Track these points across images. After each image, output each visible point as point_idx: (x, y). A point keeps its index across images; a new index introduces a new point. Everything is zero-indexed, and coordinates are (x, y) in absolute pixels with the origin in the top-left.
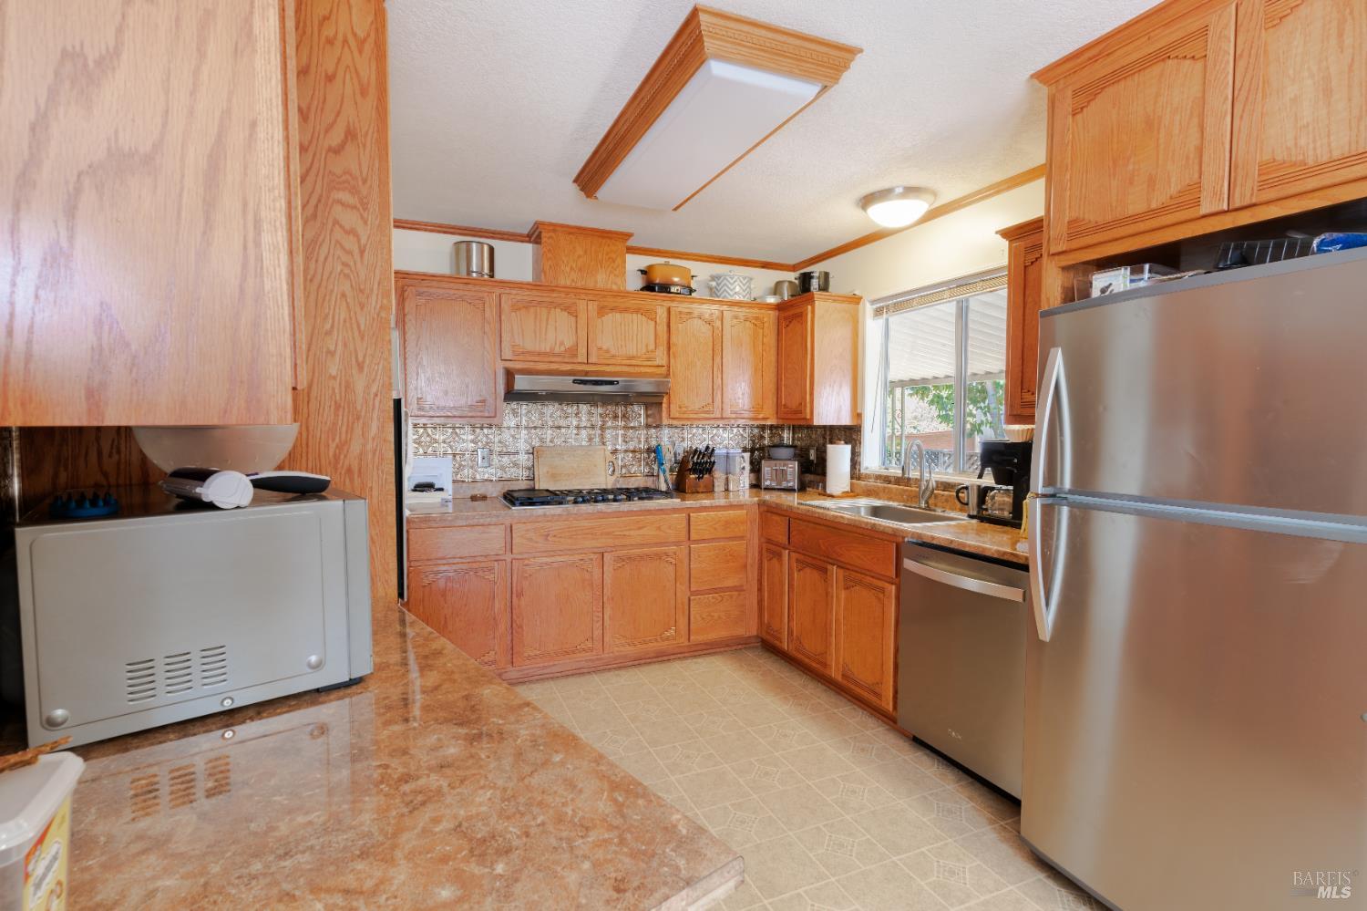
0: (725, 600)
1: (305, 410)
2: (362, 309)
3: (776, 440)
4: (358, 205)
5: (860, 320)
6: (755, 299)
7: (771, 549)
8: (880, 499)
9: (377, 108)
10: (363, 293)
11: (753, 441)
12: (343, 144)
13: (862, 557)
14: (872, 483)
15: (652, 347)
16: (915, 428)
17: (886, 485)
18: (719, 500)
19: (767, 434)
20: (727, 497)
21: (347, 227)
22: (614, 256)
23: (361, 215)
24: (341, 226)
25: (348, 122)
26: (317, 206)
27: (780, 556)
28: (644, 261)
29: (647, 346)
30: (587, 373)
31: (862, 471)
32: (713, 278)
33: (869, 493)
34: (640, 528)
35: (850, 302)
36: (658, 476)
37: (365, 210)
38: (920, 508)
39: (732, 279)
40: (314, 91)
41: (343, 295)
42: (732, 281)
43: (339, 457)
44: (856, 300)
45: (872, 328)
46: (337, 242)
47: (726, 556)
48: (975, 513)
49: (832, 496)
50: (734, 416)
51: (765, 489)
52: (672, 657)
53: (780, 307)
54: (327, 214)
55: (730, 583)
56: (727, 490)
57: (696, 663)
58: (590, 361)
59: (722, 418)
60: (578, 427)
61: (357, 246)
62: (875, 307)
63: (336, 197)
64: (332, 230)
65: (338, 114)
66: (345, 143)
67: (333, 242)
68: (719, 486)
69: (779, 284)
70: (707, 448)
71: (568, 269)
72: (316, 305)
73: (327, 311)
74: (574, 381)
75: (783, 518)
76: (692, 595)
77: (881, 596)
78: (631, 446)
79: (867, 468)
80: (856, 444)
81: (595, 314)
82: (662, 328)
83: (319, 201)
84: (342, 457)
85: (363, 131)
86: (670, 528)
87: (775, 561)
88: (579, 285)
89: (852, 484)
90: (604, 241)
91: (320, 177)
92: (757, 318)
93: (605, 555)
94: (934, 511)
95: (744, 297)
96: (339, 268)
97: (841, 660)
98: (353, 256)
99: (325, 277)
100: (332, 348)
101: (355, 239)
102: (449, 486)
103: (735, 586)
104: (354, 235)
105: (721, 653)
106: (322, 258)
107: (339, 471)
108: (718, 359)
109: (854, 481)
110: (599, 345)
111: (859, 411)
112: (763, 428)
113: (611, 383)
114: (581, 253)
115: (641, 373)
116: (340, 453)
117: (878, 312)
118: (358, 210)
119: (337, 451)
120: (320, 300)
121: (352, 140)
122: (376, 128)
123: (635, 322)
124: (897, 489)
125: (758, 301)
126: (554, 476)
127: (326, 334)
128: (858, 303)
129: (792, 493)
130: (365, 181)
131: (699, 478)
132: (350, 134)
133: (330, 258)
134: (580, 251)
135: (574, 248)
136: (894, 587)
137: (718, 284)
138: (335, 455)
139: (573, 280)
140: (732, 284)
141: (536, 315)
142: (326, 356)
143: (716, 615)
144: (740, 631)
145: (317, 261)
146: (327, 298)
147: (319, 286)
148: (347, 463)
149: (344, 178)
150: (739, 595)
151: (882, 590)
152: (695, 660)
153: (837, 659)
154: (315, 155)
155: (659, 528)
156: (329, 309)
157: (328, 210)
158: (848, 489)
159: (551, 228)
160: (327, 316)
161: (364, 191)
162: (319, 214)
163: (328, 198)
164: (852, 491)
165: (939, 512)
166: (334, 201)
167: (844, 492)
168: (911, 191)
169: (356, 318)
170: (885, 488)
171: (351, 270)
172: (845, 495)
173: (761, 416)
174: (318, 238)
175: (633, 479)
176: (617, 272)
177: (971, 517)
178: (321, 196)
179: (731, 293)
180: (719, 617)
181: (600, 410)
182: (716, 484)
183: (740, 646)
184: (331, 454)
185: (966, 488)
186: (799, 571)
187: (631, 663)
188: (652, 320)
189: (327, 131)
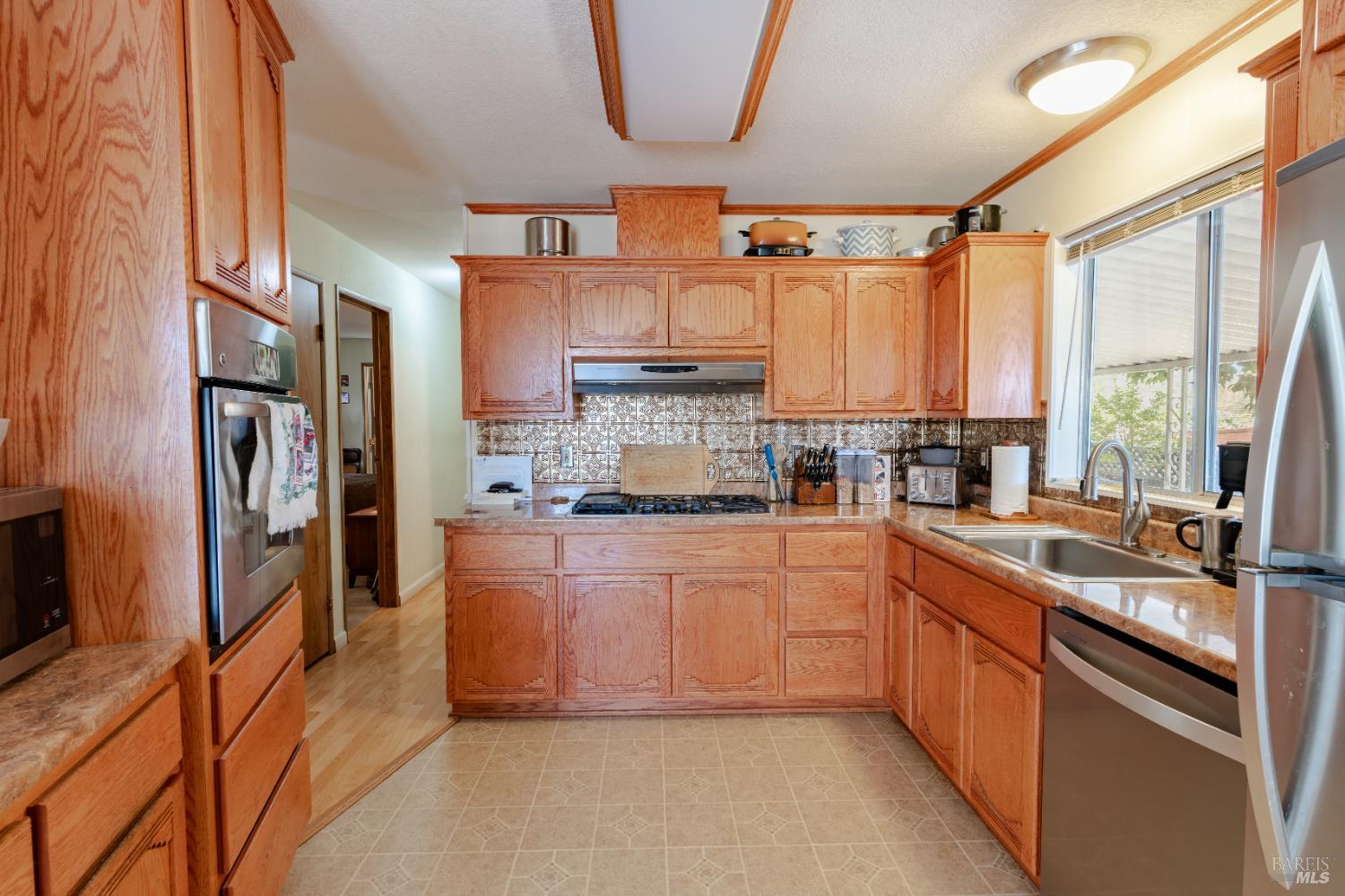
0: (835, 646)
1: (71, 404)
2: (145, 276)
3: (936, 438)
4: (139, 144)
5: (1046, 268)
6: (898, 254)
7: (898, 587)
8: (1070, 527)
9: (163, 18)
10: (146, 255)
11: (903, 440)
12: (115, 72)
13: (997, 621)
14: (1059, 504)
15: (750, 323)
16: (1228, 421)
17: (1079, 507)
18: (843, 514)
19: (923, 431)
20: (855, 512)
21: (124, 174)
22: (703, 217)
23: (143, 158)
24: (116, 174)
25: (123, 41)
26: (82, 149)
27: (904, 598)
28: (744, 222)
29: (744, 323)
30: (669, 359)
31: (1047, 485)
32: (843, 232)
33: (1056, 517)
34: (718, 548)
35: (1027, 244)
36: (768, 482)
37: (147, 149)
38: (1121, 547)
39: (863, 231)
40: (76, 6)
41: (120, 259)
42: (863, 234)
43: (117, 462)
44: (1040, 239)
45: (1065, 279)
46: (110, 192)
47: (836, 589)
48: (1216, 566)
49: (996, 519)
50: (861, 408)
51: (912, 503)
52: (768, 711)
53: (928, 262)
54: (95, 159)
55: (840, 625)
56: (855, 502)
57: (794, 724)
58: (672, 345)
59: (845, 411)
60: (672, 423)
61: (137, 196)
62: (1068, 246)
63: (108, 136)
64: (102, 178)
65: (109, 32)
66: (119, 69)
67: (105, 194)
68: (844, 496)
69: (935, 233)
70: (825, 449)
71: (648, 239)
72: (83, 273)
73: (97, 280)
74: (643, 368)
75: (909, 546)
76: (788, 637)
77: (1021, 686)
78: (740, 444)
79: (1054, 480)
80: (1039, 446)
81: (676, 288)
82: (763, 300)
83: (85, 142)
84: (121, 462)
85: (144, 50)
86: (757, 549)
87: (900, 602)
88: (661, 255)
89: (1030, 503)
90: (691, 201)
91: (86, 113)
92: (896, 280)
93: (674, 577)
94: (1146, 554)
95: (881, 253)
96: (113, 225)
97: (971, 768)
98: (131, 209)
99: (95, 237)
100: (105, 325)
101: (135, 187)
102: (528, 487)
103: (851, 631)
104: (132, 183)
105: (833, 715)
106: (90, 214)
107: (117, 479)
108: (839, 336)
109: (1036, 498)
110: (683, 325)
111: (1043, 399)
112: (917, 422)
113: (687, 369)
114: (663, 218)
115: (737, 355)
116: (118, 457)
117: (1073, 253)
118: (138, 150)
119: (115, 455)
120: (88, 265)
121: (128, 62)
122: (161, 43)
123: (728, 294)
124: (1094, 515)
125: (902, 256)
126: (642, 480)
127: (97, 308)
128: (1043, 244)
129: (948, 511)
130: (146, 114)
131: (815, 487)
132: (126, 56)
133: (101, 215)
134: (661, 216)
135: (655, 212)
136: (1038, 677)
137: (846, 240)
138: (112, 459)
139: (653, 251)
140: (863, 238)
141: (609, 293)
142: (97, 335)
143: (822, 666)
144: (857, 690)
145: (83, 216)
146: (98, 263)
147: (88, 248)
148: (127, 470)
149: (118, 111)
150: (856, 641)
151: (1022, 678)
152: (793, 719)
153: (966, 763)
154: (78, 86)
155: (743, 549)
156: (100, 277)
157: (96, 154)
158: (1024, 508)
159: (627, 192)
160: (97, 286)
161: (146, 124)
162: (86, 160)
163: (97, 137)
164: (1031, 512)
165: (1154, 558)
166: (105, 141)
167: (1015, 513)
168: (1101, 45)
169: (138, 287)
170: (1077, 512)
171: (130, 227)
172: (1019, 517)
173: (902, 407)
174: (84, 190)
175: (738, 484)
176: (707, 236)
177: (1206, 571)
178: (87, 136)
179: (863, 249)
180: (827, 668)
181: (699, 403)
182: (840, 493)
183: (860, 710)
184: (106, 458)
185: (1199, 523)
186: (925, 623)
187: (710, 712)
188: (750, 291)
189: (93, 56)
